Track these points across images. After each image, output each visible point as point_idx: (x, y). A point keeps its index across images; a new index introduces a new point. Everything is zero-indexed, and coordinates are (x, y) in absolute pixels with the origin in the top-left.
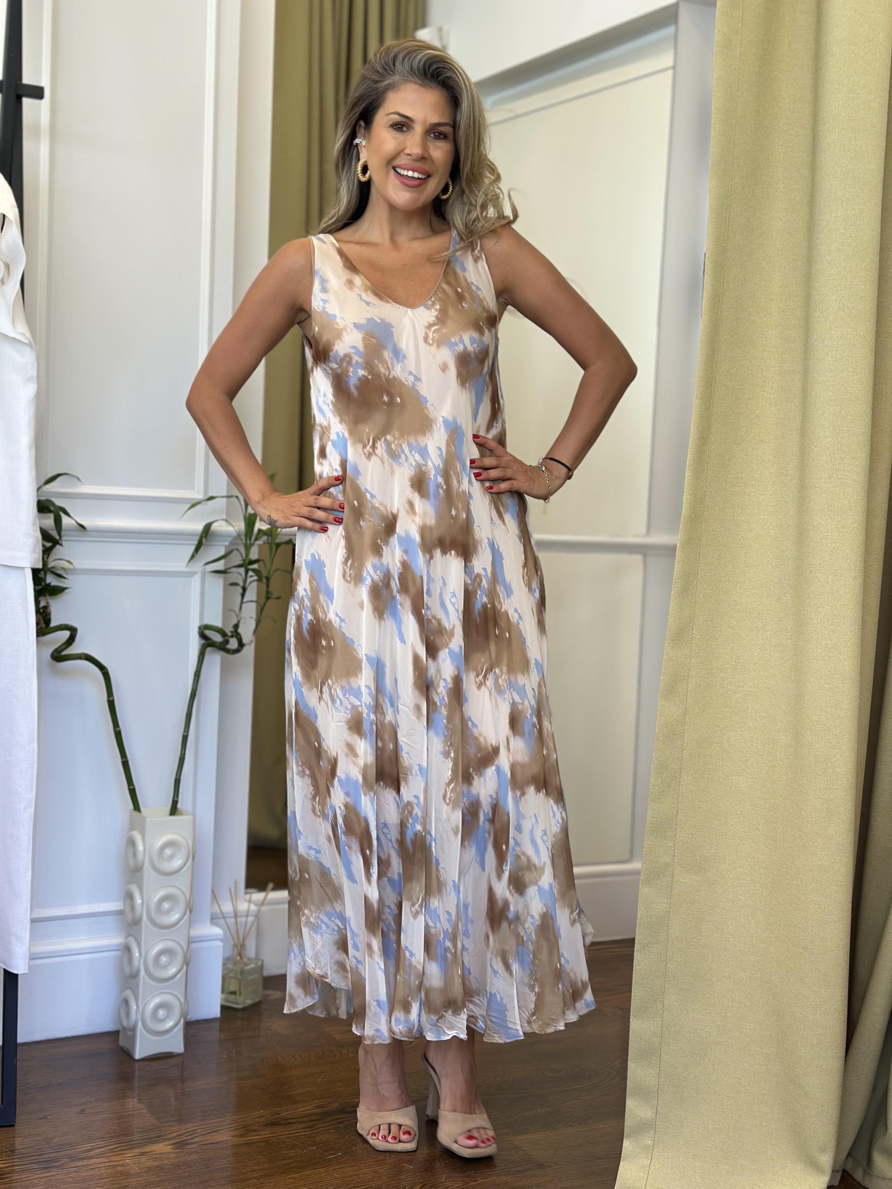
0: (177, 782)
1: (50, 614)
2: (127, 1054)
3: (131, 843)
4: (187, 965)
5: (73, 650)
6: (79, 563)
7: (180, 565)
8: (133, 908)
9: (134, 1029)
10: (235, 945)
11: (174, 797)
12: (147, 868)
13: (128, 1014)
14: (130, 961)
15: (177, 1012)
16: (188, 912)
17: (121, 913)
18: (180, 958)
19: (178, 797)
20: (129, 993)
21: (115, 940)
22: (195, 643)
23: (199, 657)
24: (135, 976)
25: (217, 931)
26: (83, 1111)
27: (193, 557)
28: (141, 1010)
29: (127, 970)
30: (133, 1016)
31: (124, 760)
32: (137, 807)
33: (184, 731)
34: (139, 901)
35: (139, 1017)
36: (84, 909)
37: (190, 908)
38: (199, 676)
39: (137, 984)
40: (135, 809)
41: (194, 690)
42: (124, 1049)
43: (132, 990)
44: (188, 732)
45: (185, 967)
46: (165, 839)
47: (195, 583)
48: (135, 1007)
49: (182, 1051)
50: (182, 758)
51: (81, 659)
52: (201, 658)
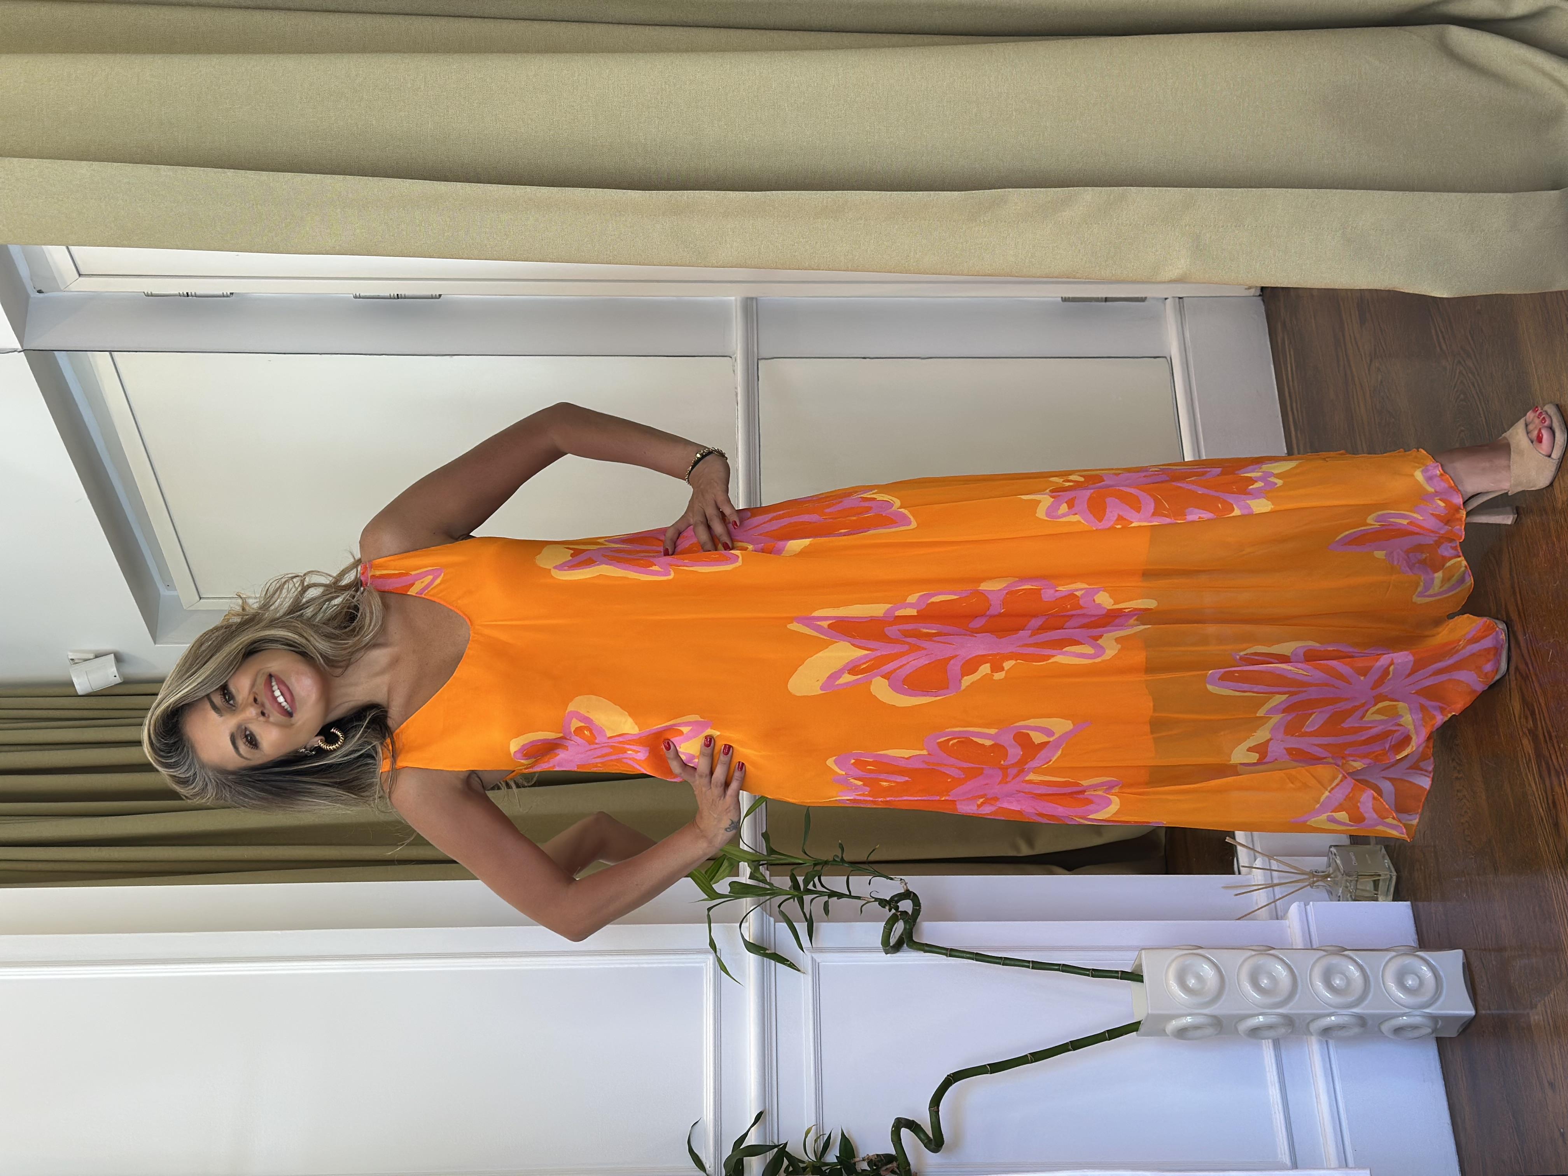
0: (1096, 973)
1: (877, 1155)
2: (1468, 1026)
3: (1182, 1033)
4: (1345, 950)
5: (925, 1121)
6: (808, 1120)
7: (805, 982)
8: (1270, 1027)
9: (1434, 1018)
10: (1311, 885)
11: (1117, 978)
12: (1215, 1010)
13: (1415, 1027)
14: (1342, 1027)
15: (1408, 960)
16: (1272, 952)
17: (1277, 1043)
18: (1335, 960)
19: (1117, 972)
20: (1386, 1027)
21: (1314, 1049)
22: (908, 958)
23: (926, 951)
24: (1362, 1021)
25: (1294, 909)
26: (1551, 1085)
27: (792, 966)
28: (1407, 1010)
29: (1356, 1030)
30: (1417, 1020)
31: (1070, 1047)
32: (1133, 1027)
33: (1028, 967)
34: (1261, 1019)
35: (1417, 1012)
36: (1274, 1093)
37: (1267, 949)
38: (952, 949)
39: (1373, 1016)
40: (1137, 1030)
41: (971, 956)
42: (1460, 1031)
43: (1381, 1023)
44: (1029, 962)
45: (1346, 953)
46: (1174, 987)
47: (827, 960)
48: (1405, 1018)
49: (1461, 951)
50: (1064, 968)
51: (938, 1112)
52: (926, 948)
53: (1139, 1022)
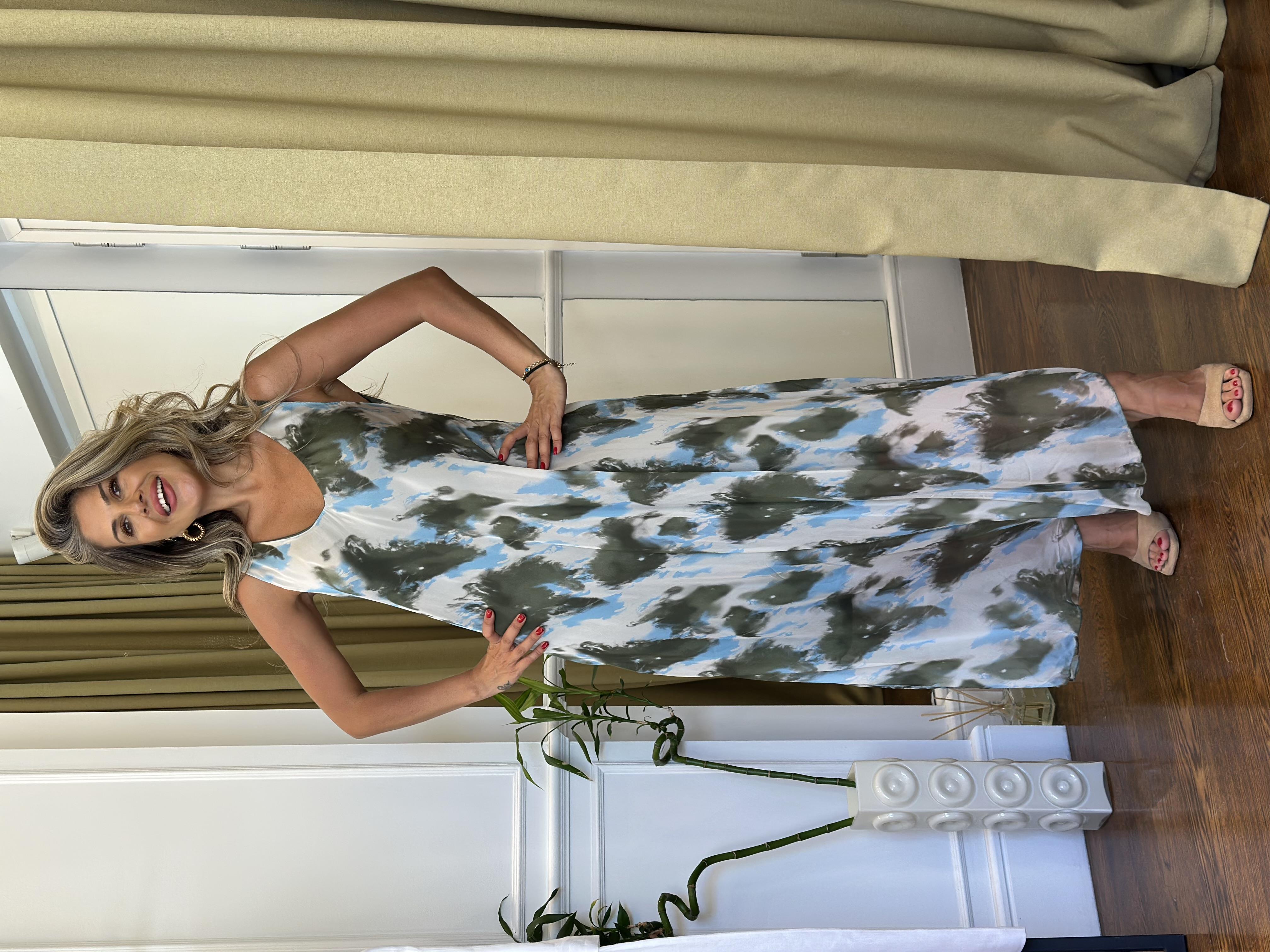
0: (820, 780)
1: (647, 922)
2: (1107, 822)
3: (885, 826)
4: (1012, 761)
5: (685, 896)
6: (594, 895)
7: (592, 787)
8: (954, 822)
9: (1081, 815)
10: (990, 713)
11: (836, 784)
12: (911, 808)
13: (1066, 822)
14: (1009, 822)
15: (1061, 770)
16: (956, 763)
17: (960, 833)
18: (1005, 770)
19: (836, 779)
20: (1044, 822)
21: (989, 838)
22: (674, 769)
23: (687, 764)
24: (1025, 817)
25: (975, 732)
26: (1167, 865)
27: (582, 775)
28: (1060, 809)
29: (1020, 825)
30: (1068, 816)
31: (799, 838)
32: (848, 822)
33: (767, 776)
34: (947, 815)
35: (1067, 810)
36: (958, 874)
37: (952, 761)
38: (707, 762)
39: (1033, 813)
40: (850, 824)
41: (723, 767)
42: (1102, 824)
43: (1039, 819)
44: (767, 772)
45: (1014, 764)
46: (880, 791)
47: (609, 771)
48: (1058, 814)
49: (1101, 763)
50: (795, 777)
51: (694, 888)
52: (688, 761)
53: (852, 819)
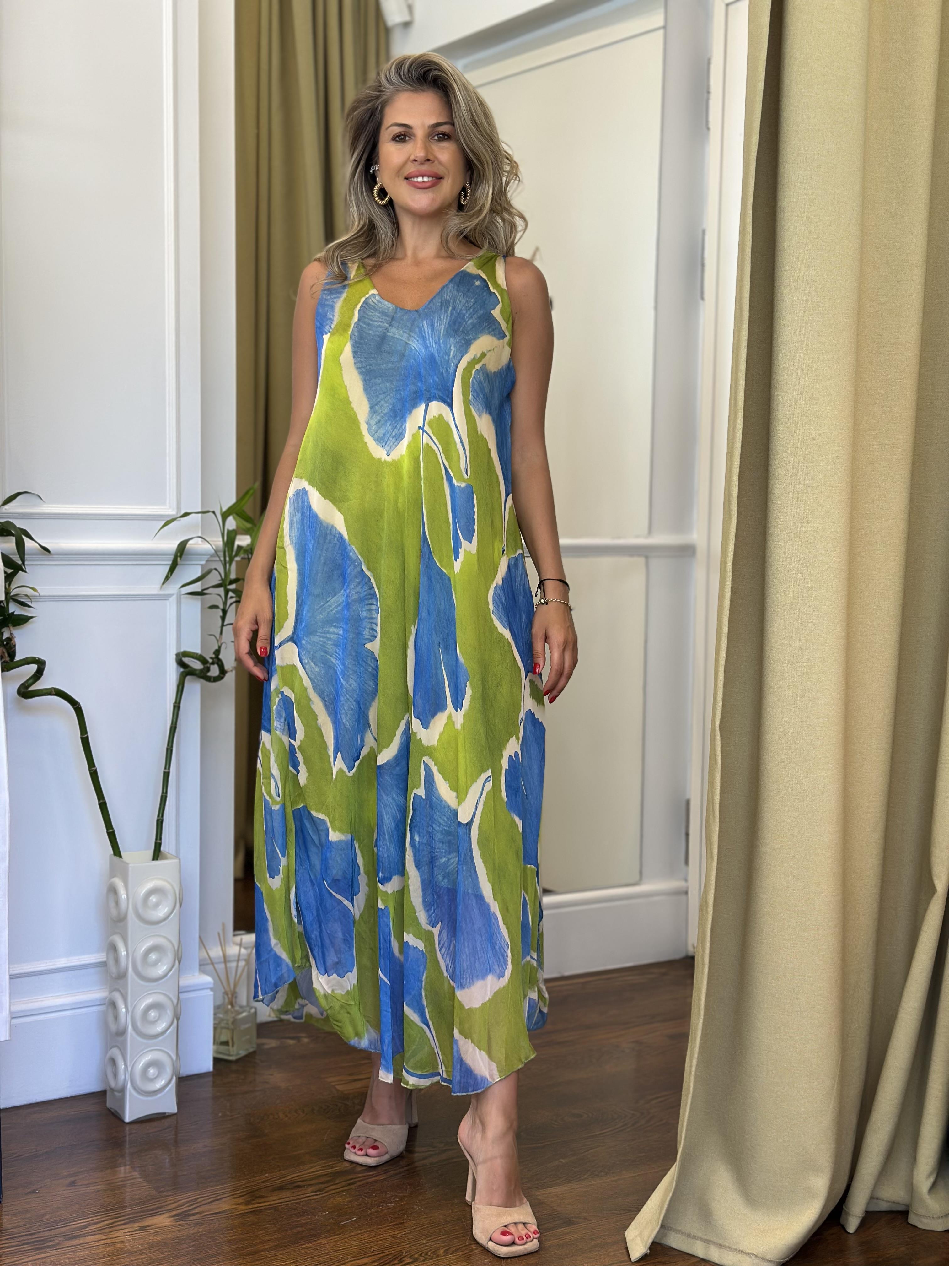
0: (160, 823)
1: (15, 646)
2: (116, 1117)
3: (113, 890)
4: (178, 1020)
5: (42, 684)
6: (43, 590)
7: (153, 588)
8: (117, 960)
9: (123, 1090)
10: (225, 993)
11: (156, 839)
12: (131, 917)
13: (115, 1075)
14: (116, 1017)
15: (169, 1069)
16: (177, 962)
17: (104, 964)
18: (169, 1013)
19: (161, 839)
20: (115, 1052)
21: (98, 994)
22: (172, 672)
23: (178, 686)
24: (122, 1033)
25: (206, 979)
26: (72, 1183)
27: (167, 578)
28: (129, 1069)
29: (113, 1028)
30: (121, 1077)
31: (101, 801)
32: (117, 852)
33: (165, 768)
34: (124, 953)
35: (128, 1076)
36: (63, 962)
37: (179, 958)
38: (179, 707)
39: (125, 1042)
40: (115, 854)
41: (174, 723)
42: (112, 1110)
43: (119, 1048)
44: (169, 768)
45: (175, 1021)
46: (149, 885)
47: (171, 607)
48: (123, 1066)
49: (175, 1111)
50: (164, 797)
51: (50, 694)
52: (180, 687)
53: (120, 856)
